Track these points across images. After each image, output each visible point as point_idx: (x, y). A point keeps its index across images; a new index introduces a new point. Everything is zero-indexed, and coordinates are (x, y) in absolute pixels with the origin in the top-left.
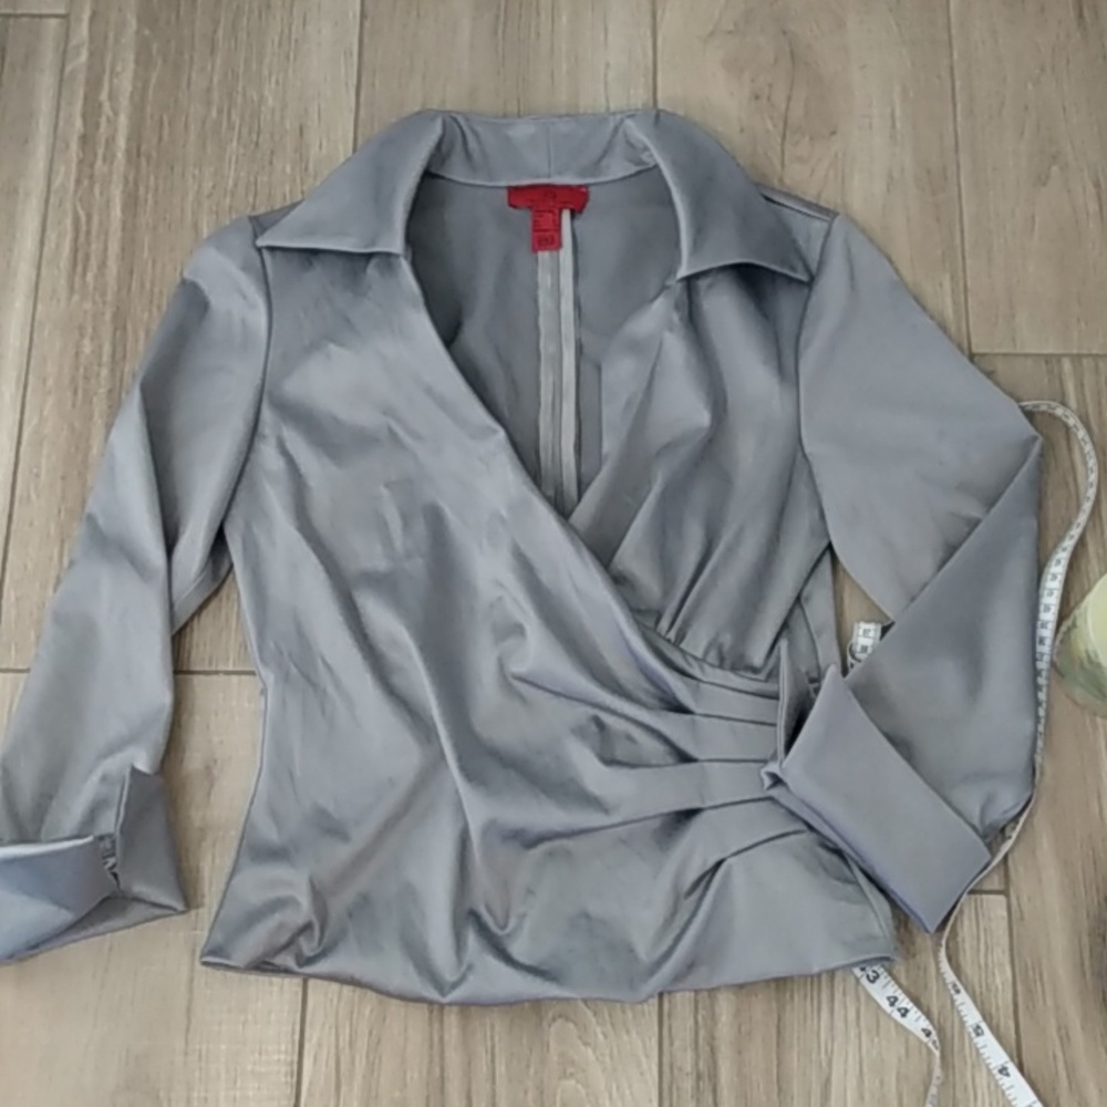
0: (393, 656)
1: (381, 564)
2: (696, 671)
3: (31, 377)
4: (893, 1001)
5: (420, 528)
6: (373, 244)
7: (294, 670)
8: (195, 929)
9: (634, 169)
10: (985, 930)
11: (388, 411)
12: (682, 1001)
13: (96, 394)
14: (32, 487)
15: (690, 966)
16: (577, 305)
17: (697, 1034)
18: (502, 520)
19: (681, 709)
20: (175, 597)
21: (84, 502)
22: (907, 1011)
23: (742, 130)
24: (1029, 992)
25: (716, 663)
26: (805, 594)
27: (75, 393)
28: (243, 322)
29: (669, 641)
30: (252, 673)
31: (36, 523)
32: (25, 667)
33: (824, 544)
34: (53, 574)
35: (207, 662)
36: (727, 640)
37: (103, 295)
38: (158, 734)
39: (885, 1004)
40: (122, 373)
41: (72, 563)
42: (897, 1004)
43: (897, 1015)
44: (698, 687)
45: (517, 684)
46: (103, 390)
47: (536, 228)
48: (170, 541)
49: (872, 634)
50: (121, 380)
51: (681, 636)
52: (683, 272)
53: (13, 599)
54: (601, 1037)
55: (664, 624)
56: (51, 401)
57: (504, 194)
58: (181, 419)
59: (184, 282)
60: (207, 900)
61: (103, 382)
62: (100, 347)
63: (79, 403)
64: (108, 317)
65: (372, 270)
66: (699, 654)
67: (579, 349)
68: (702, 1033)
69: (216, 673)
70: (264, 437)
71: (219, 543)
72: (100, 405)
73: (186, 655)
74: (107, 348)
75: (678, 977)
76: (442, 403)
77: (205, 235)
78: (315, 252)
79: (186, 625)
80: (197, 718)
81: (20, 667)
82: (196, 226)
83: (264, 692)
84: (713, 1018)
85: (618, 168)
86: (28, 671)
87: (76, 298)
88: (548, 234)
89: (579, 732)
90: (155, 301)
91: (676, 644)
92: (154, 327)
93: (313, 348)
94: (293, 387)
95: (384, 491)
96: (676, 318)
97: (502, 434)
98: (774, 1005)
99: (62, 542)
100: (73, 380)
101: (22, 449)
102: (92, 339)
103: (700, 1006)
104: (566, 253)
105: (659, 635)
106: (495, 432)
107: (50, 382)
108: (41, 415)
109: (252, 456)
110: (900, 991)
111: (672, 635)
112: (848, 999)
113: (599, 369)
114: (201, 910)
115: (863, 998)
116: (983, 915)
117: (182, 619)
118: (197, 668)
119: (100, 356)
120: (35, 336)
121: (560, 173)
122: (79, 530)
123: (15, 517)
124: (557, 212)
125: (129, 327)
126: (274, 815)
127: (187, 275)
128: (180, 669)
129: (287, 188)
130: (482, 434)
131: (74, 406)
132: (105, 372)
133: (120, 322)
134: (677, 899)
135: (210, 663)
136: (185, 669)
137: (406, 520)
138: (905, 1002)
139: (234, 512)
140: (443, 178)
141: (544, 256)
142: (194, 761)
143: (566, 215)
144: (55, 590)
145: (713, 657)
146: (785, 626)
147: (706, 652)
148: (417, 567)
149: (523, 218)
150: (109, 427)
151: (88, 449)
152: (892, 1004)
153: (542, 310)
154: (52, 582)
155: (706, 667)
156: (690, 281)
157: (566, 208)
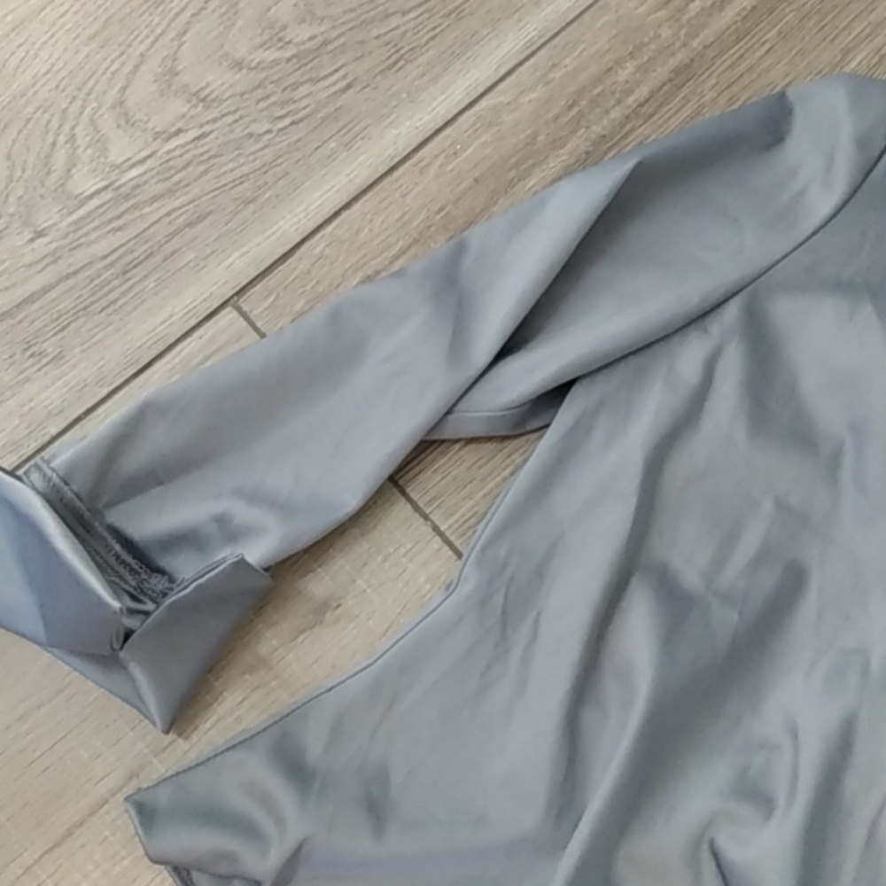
0: (610, 688)
1: (691, 578)
3: (543, 52)
5: (767, 581)
7: (499, 600)
8: (155, 756)
13: (588, 127)
14: (441, 160)
18: (865, 671)
20: (461, 406)
21: (469, 224)
27: (570, 107)
28: (801, 193)
30: (459, 555)
31: (409, 200)
32: (263, 329)
34: (375, 264)
35: (427, 498)
37: (693, 35)
38: (311, 528)
40: (632, 130)
41: (400, 273)
45: (706, 856)
46: (596, 129)
48: (510, 347)
50: (625, 136)
53: (318, 250)
56: (539, 92)
58: (642, 232)
59: (782, 96)
60: (194, 737)
61: (605, 122)
62: (638, 84)
63: (565, 120)
64: (673, 63)
69: (426, 517)
70: (706, 331)
71: (556, 394)
72: (579, 143)
73: (416, 470)
74: (643, 91)
77: (848, 69)
79: (443, 442)
80: (365, 546)
81: (259, 324)
82: (846, 52)
83: (450, 588)
86: (263, 336)
87: (662, 14)
90: (735, 89)
92: (708, 114)
94: (785, 310)
99: (416, 241)
100: (580, 93)
101: (467, 114)
102: (638, 68)
107: (557, 74)
108: (516, 99)
109: (675, 339)
114: (180, 741)
117: (447, 432)
118: (414, 496)
119: (629, 92)
120: (588, 14)
122: (440, 246)
123: (396, 174)
125: (685, 91)
126: (338, 728)
127: (791, 94)
128: (397, 480)
131: (556, 118)
132: (616, 114)
133: (682, 76)
135: (429, 503)
136: (401, 482)
137: (762, 557)
139: (600, 377)
142: (319, 584)
144: (362, 282)
148: (726, 621)
150: (568, 172)
151: (527, 174)
154: (368, 271)
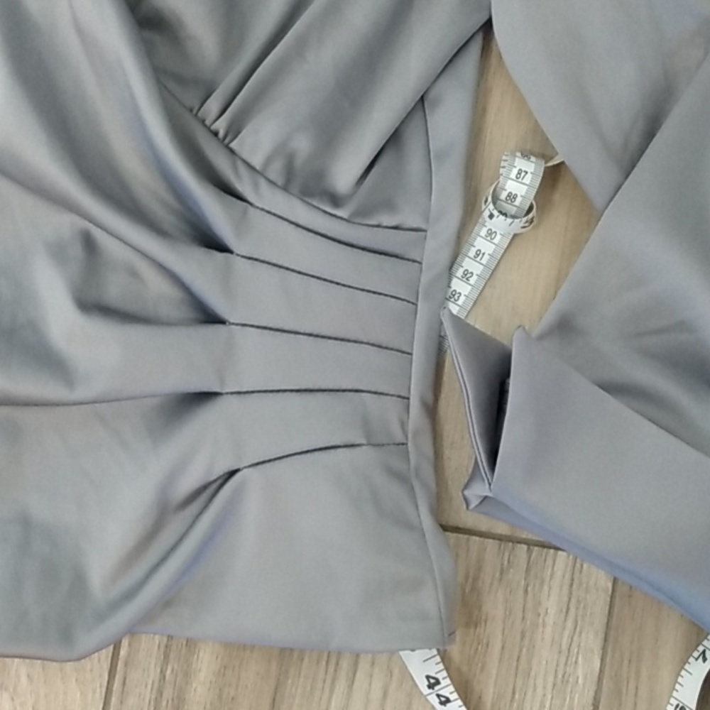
2: (244, 187)
4: (433, 683)
10: (578, 602)
12: (149, 646)
15: (167, 602)
17: (160, 693)
19: (214, 244)
22: (448, 701)
24: (618, 693)
25: (280, 182)
26: (432, 94)
29: (216, 134)
33: (481, 20)
36: (303, 145)
39: (423, 685)
42: (437, 688)
43: (434, 700)
44: (245, 213)
49: (528, 179)
51: (235, 130)
54: (24, 679)
55: (213, 105)
66: (257, 162)
68: (168, 693)
75: (147, 619)
84: (187, 674)
89: (57, 252)
91: (225, 141)
98: (274, 665)
103: (172, 655)
105: (203, 122)
110: (445, 674)
111: (221, 126)
112: (376, 670)
115: (396, 672)
116: (580, 584)
134: (163, 512)
138: (447, 689)
145: (276, 171)
146: (394, 139)
147: (268, 161)
152: (431, 686)
155: (262, 182)
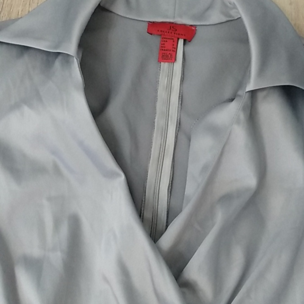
6: (57, 47)
9: (224, 19)
11: (54, 152)
16: (181, 98)
23: (291, 4)
47: (162, 48)
52: (250, 87)
57: (146, 26)
65: (58, 63)
67: (179, 125)
76: (88, 152)
78: (26, 48)
85: (216, 17)
88: (168, 52)
93: (16, 106)
95: (45, 202)
96: (242, 116)
97: (123, 177)
104: (178, 65)
106: (118, 175)
113: (189, 140)
121: (181, 16)
124: (176, 39)
129: (20, 9)
130: (110, 175)
140: (111, 12)
141: (165, 66)
143: (181, 42)
149: (155, 41)
153: (159, 98)
156: (253, 93)
157: (182, 38)
